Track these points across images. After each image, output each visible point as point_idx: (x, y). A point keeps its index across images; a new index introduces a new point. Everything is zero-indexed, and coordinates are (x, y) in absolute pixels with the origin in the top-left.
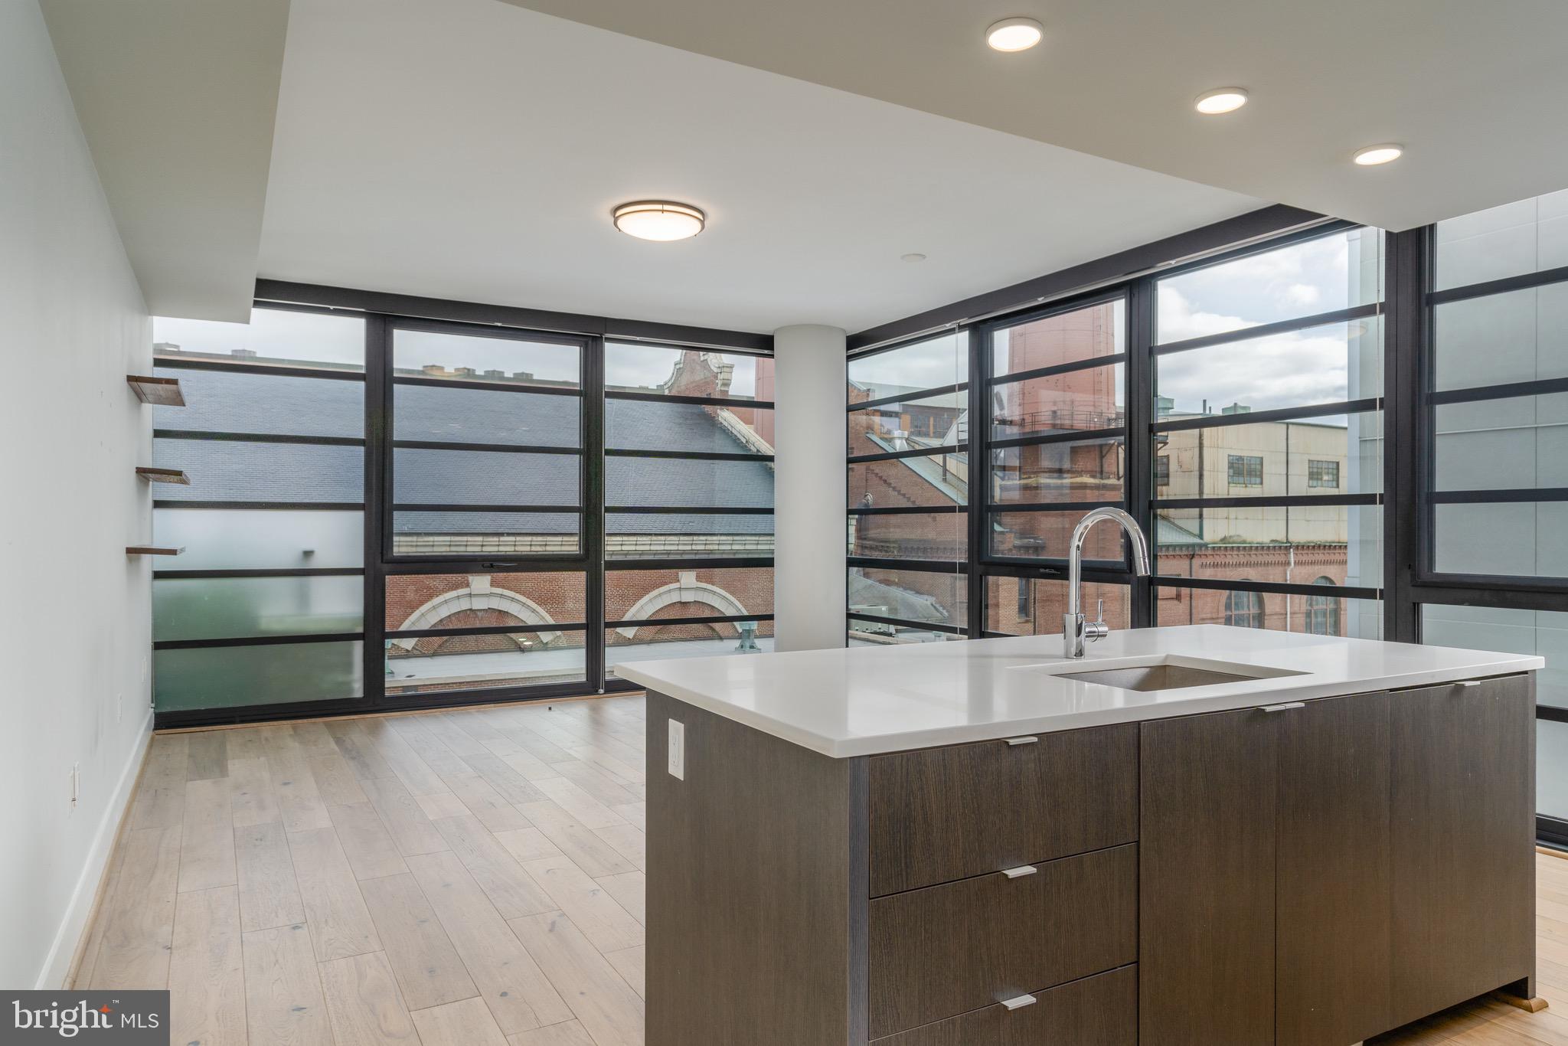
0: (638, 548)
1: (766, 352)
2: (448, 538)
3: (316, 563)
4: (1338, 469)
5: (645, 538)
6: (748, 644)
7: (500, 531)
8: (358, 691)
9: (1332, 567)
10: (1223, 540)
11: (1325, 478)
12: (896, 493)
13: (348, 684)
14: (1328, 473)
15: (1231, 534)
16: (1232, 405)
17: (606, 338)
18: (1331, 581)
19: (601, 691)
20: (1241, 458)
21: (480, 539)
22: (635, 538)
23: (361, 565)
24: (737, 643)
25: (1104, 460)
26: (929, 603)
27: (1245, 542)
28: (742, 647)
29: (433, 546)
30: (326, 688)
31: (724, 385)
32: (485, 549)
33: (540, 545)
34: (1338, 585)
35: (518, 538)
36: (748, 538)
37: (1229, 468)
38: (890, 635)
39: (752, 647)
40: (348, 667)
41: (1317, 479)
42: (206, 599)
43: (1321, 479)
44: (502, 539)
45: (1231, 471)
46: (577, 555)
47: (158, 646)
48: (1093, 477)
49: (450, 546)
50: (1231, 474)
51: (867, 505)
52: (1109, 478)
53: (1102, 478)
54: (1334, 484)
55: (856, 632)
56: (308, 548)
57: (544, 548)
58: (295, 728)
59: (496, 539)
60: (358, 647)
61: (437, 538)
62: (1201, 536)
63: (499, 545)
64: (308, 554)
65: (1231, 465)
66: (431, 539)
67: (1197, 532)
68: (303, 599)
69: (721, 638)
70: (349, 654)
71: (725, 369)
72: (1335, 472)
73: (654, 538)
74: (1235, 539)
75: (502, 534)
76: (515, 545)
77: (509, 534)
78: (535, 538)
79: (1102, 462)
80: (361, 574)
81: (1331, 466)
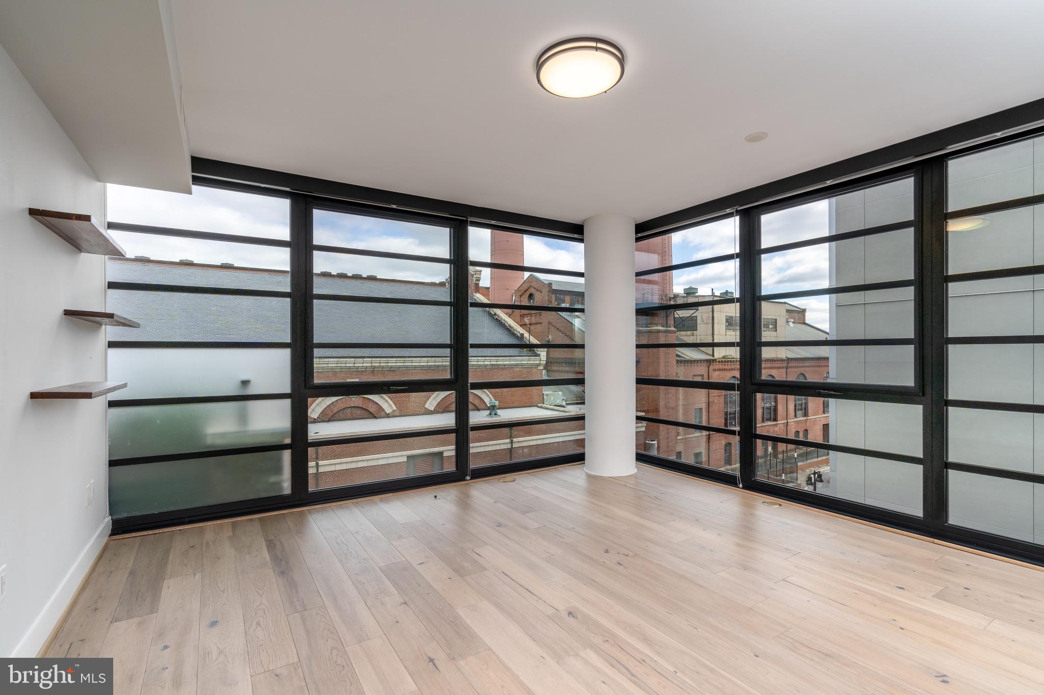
0: (436, 364)
1: (576, 236)
2: (336, 360)
3: (252, 390)
4: (776, 322)
5: (439, 359)
6: (493, 413)
7: (364, 355)
8: (286, 487)
9: (773, 370)
10: (724, 357)
11: (771, 326)
12: (564, 335)
13: (279, 484)
14: (771, 325)
15: (727, 354)
16: (725, 291)
17: (471, 222)
18: (773, 377)
19: (468, 478)
20: (731, 317)
21: (353, 360)
22: (434, 359)
23: (288, 390)
24: (488, 412)
25: (668, 318)
26: (581, 390)
27: (733, 358)
28: (490, 414)
29: (328, 363)
30: (259, 489)
31: (477, 280)
32: (355, 365)
33: (385, 363)
34: (776, 379)
35: (373, 359)
36: (492, 358)
37: (726, 322)
38: (564, 407)
39: (495, 414)
40: (278, 470)
41: (767, 327)
42: (158, 422)
43: (769, 327)
44: (365, 359)
45: (727, 323)
46: (449, 379)
47: (112, 463)
48: (663, 326)
49: (337, 363)
50: (727, 325)
51: (549, 341)
52: (670, 327)
53: (667, 327)
54: (775, 329)
55: (547, 406)
56: (245, 378)
57: (387, 364)
58: (234, 525)
59: (361, 360)
60: (287, 455)
61: (330, 360)
62: (713, 355)
63: (363, 363)
64: (245, 383)
65: (727, 321)
66: (327, 360)
67: (711, 353)
68: (243, 418)
69: (479, 410)
70: (279, 460)
71: (478, 273)
72: (775, 324)
73: (444, 359)
74: (729, 357)
75: (365, 357)
76: (371, 363)
77: (368, 357)
78: (382, 359)
79: (667, 320)
80: (288, 398)
81: (773, 321)
